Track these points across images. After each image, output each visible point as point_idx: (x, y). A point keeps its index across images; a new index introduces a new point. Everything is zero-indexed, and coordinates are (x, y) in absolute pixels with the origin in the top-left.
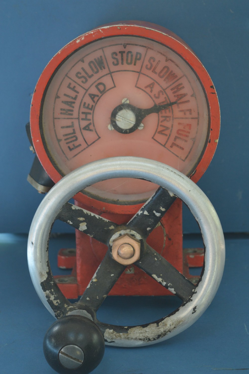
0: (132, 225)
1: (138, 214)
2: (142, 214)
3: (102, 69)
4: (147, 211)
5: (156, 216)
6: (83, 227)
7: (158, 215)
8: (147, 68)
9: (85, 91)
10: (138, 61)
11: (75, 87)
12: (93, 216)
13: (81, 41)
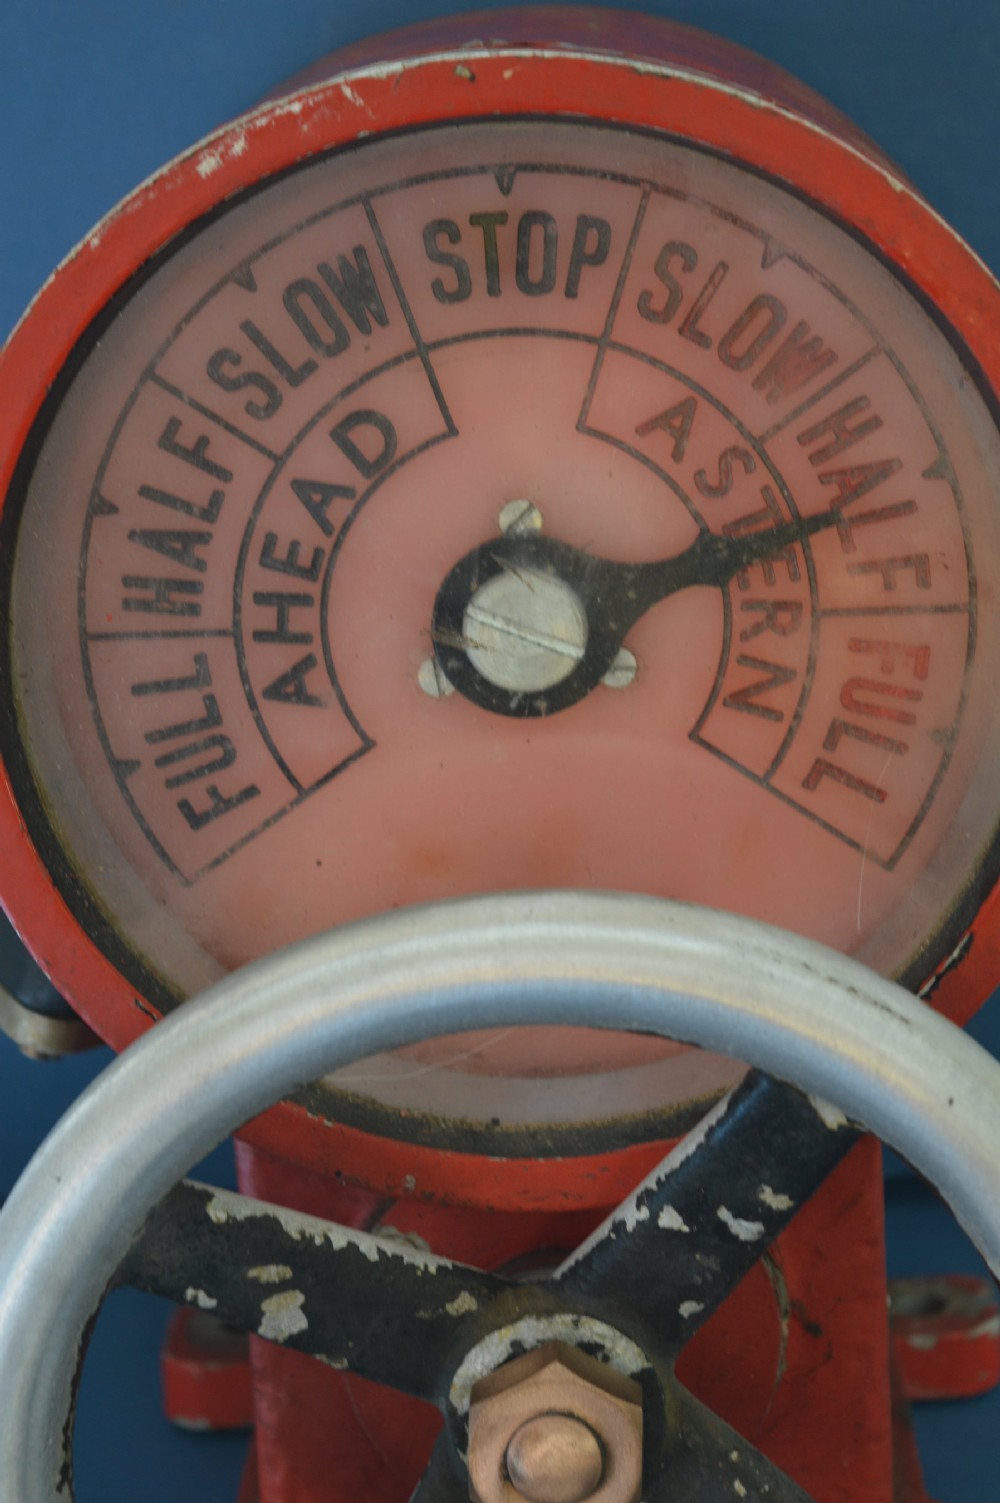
0: (584, 1287)
1: (623, 1223)
2: (649, 1227)
3: (366, 330)
4: (680, 1211)
5: (735, 1238)
6: (284, 1317)
7: (746, 1230)
8: (645, 310)
9: (268, 465)
10: (588, 273)
12: (342, 1251)
13: (229, 163)
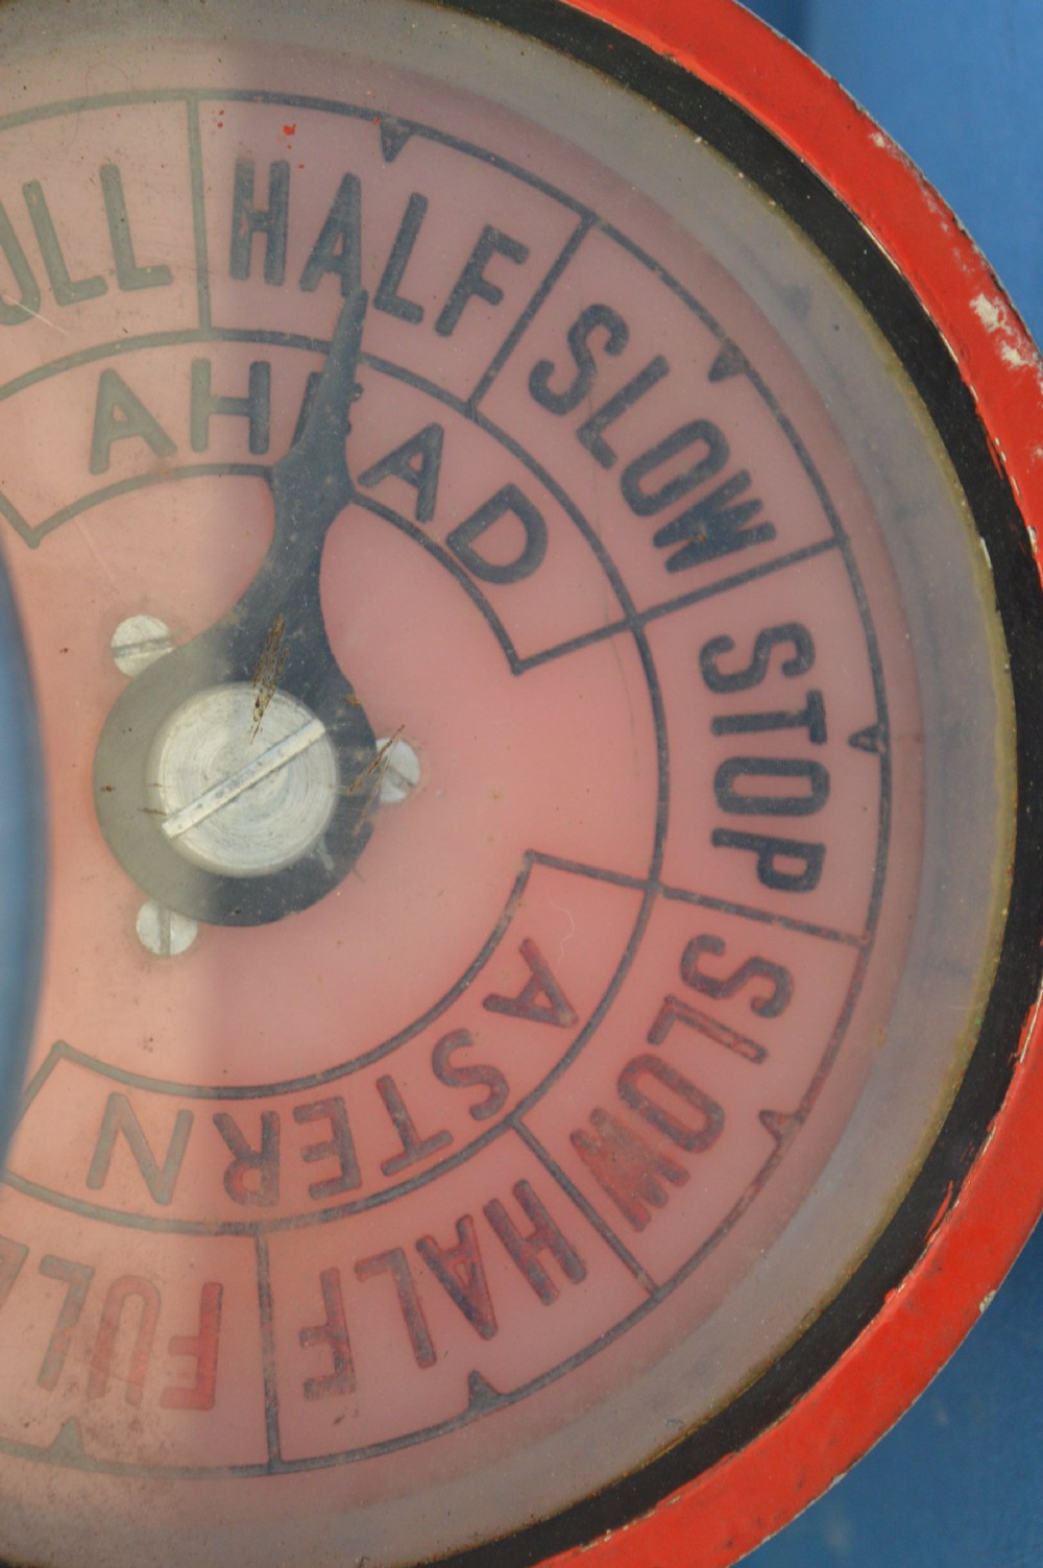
3: (661, 539)
8: (695, 948)
10: (747, 861)
11: (494, 296)
